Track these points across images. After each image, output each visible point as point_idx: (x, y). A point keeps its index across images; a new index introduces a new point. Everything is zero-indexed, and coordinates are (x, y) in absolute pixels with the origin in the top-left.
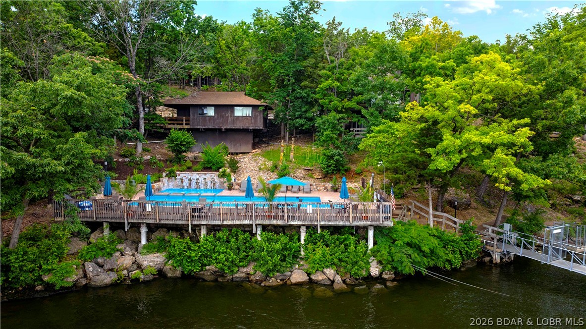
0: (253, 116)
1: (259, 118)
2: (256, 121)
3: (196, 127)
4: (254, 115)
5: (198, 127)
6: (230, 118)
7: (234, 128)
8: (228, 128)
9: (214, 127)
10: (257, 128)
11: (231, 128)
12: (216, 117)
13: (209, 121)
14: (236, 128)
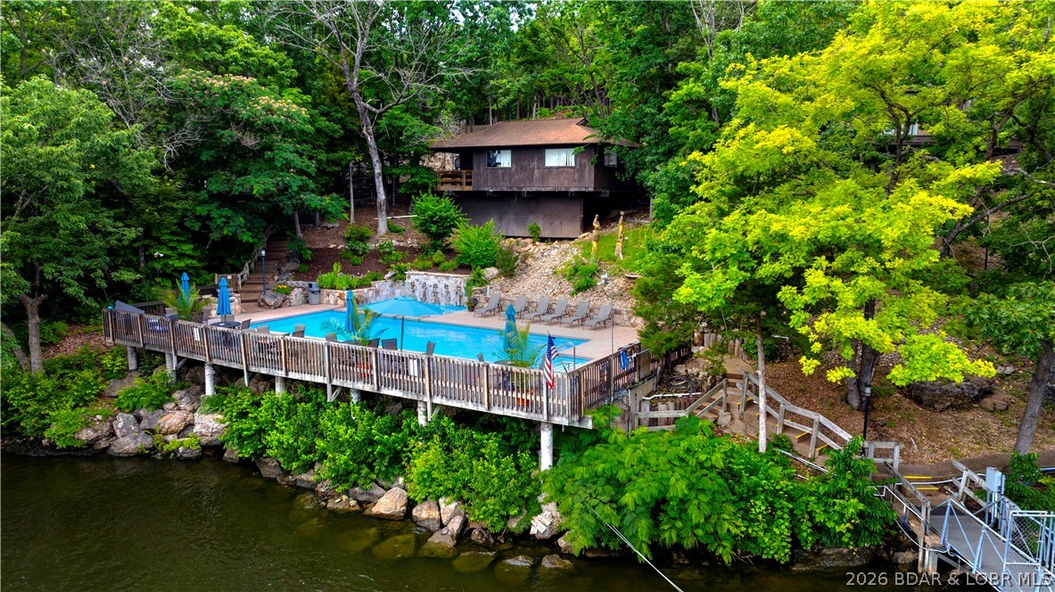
0: (578, 167)
1: (587, 169)
2: (581, 176)
3: (482, 189)
4: (578, 163)
5: (486, 189)
6: (536, 171)
7: (543, 190)
8: (534, 189)
9: (511, 188)
10: (583, 189)
11: (539, 189)
12: (514, 169)
13: (503, 178)
14: (548, 189)
